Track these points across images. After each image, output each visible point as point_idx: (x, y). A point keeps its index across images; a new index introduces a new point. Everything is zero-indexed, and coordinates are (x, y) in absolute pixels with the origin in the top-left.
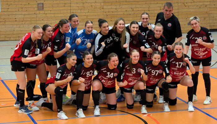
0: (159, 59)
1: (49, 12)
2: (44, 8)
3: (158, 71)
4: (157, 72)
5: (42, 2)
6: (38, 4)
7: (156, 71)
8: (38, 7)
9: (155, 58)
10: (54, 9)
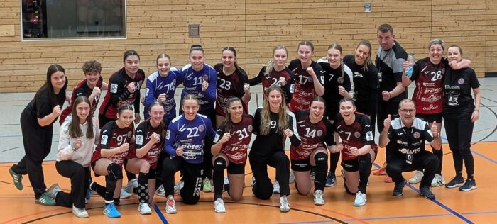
1: (209, 40)
2: (201, 34)
5: (196, 23)
6: (190, 26)
8: (190, 32)
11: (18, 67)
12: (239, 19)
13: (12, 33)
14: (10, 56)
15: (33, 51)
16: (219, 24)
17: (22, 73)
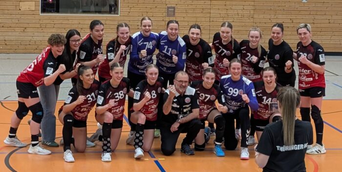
0: (212, 79)
1: (182, 19)
2: (176, 14)
3: (209, 96)
4: (207, 97)
5: (173, 6)
6: (168, 8)
7: (206, 95)
8: (168, 12)
9: (208, 78)
10: (189, 15)
11: (36, 34)
12: (206, 4)
13: (33, 8)
14: (31, 25)
15: (47, 22)
16: (190, 7)
17: (38, 38)
